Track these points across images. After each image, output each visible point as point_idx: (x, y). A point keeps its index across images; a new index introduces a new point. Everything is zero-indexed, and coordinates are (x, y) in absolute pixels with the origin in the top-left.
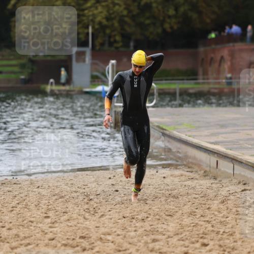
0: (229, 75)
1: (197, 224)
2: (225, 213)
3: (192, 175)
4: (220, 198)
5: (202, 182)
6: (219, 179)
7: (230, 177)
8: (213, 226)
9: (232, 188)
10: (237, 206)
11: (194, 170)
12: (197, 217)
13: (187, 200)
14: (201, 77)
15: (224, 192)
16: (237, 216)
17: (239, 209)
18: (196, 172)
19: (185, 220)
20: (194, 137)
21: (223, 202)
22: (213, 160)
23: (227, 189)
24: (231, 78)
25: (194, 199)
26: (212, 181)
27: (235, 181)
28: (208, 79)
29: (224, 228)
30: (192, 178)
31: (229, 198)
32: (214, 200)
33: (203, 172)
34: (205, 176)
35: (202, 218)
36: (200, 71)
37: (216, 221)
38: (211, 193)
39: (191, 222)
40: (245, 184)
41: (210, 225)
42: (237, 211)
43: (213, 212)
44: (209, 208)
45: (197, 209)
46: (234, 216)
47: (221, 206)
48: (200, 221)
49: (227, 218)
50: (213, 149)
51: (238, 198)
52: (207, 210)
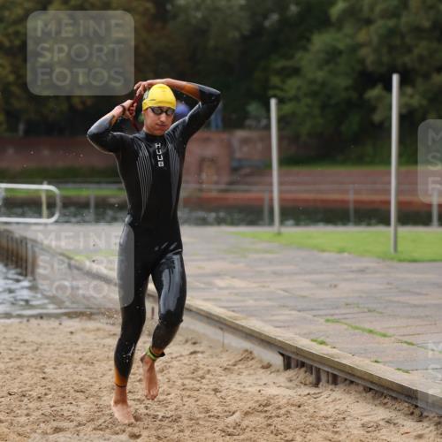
2: (165, 387)
8: (147, 408)
9: (176, 350)
10: (182, 376)
16: (184, 393)
17: (186, 382)
19: (105, 398)
21: (161, 371)
23: (169, 350)
27: (180, 339)
29: (164, 410)
30: (115, 335)
31: (171, 364)
35: (130, 395)
40: (195, 343)
41: (143, 406)
42: (184, 385)
46: (179, 392)
49: (169, 394)
51: (185, 364)
52: (137, 383)
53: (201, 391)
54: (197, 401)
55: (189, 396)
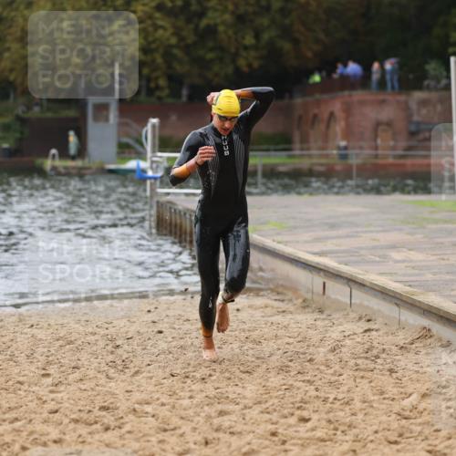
0: (343, 143)
1: (292, 385)
2: (337, 367)
3: (283, 306)
4: (329, 344)
5: (300, 317)
6: (327, 312)
7: (345, 309)
8: (317, 390)
9: (349, 327)
10: (356, 356)
11: (287, 298)
12: (292, 374)
13: (276, 347)
14: (297, 145)
15: (335, 334)
16: (356, 373)
17: (359, 361)
18: (290, 300)
19: (272, 379)
20: (286, 243)
21: (333, 350)
22: (318, 280)
23: (341, 328)
24: (346, 148)
25: (287, 346)
26: (316, 315)
27: (353, 315)
28: (308, 149)
29: (335, 392)
30: (284, 312)
31: (343, 343)
32: (319, 347)
33: (300, 300)
34: (304, 307)
35: (299, 376)
36: (297, 137)
37: (323, 380)
38: (315, 336)
39: (282, 382)
40: (369, 321)
41: (313, 387)
42: (357, 365)
43: (316, 367)
44: (311, 360)
45: (291, 361)
46: (351, 373)
47: (331, 356)
48: (297, 380)
49: (341, 375)
50: (318, 264)
51: (358, 342)
52: (307, 364)
53: (375, 372)
54: (371, 382)
55: (362, 377)
